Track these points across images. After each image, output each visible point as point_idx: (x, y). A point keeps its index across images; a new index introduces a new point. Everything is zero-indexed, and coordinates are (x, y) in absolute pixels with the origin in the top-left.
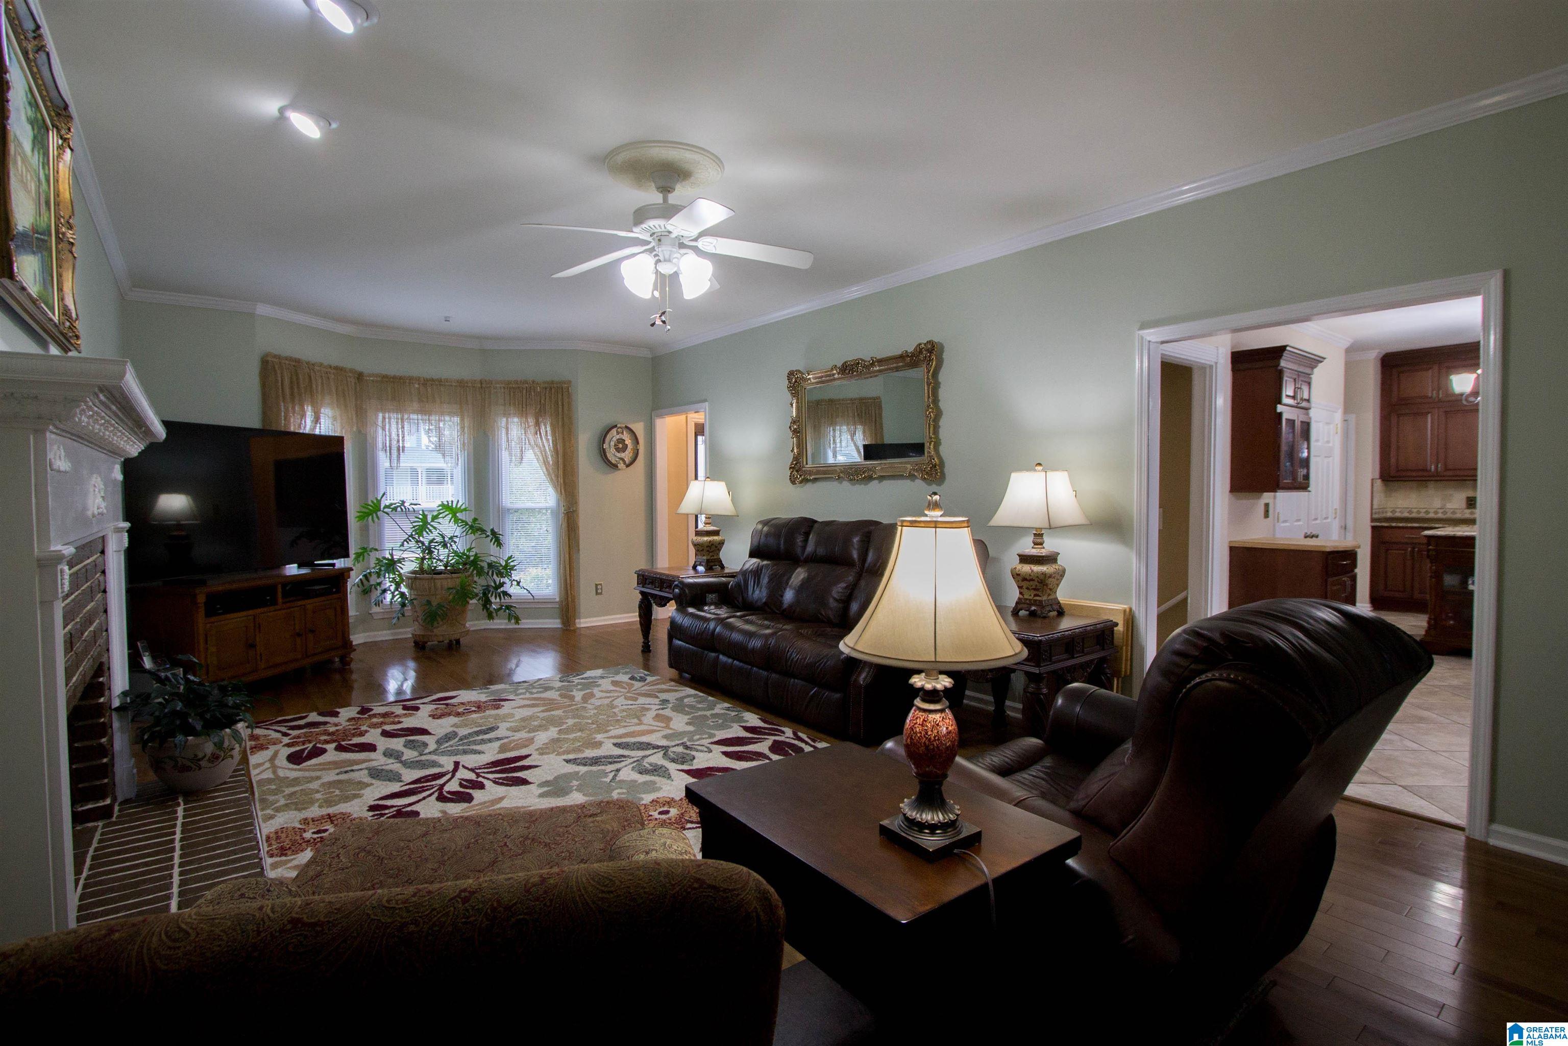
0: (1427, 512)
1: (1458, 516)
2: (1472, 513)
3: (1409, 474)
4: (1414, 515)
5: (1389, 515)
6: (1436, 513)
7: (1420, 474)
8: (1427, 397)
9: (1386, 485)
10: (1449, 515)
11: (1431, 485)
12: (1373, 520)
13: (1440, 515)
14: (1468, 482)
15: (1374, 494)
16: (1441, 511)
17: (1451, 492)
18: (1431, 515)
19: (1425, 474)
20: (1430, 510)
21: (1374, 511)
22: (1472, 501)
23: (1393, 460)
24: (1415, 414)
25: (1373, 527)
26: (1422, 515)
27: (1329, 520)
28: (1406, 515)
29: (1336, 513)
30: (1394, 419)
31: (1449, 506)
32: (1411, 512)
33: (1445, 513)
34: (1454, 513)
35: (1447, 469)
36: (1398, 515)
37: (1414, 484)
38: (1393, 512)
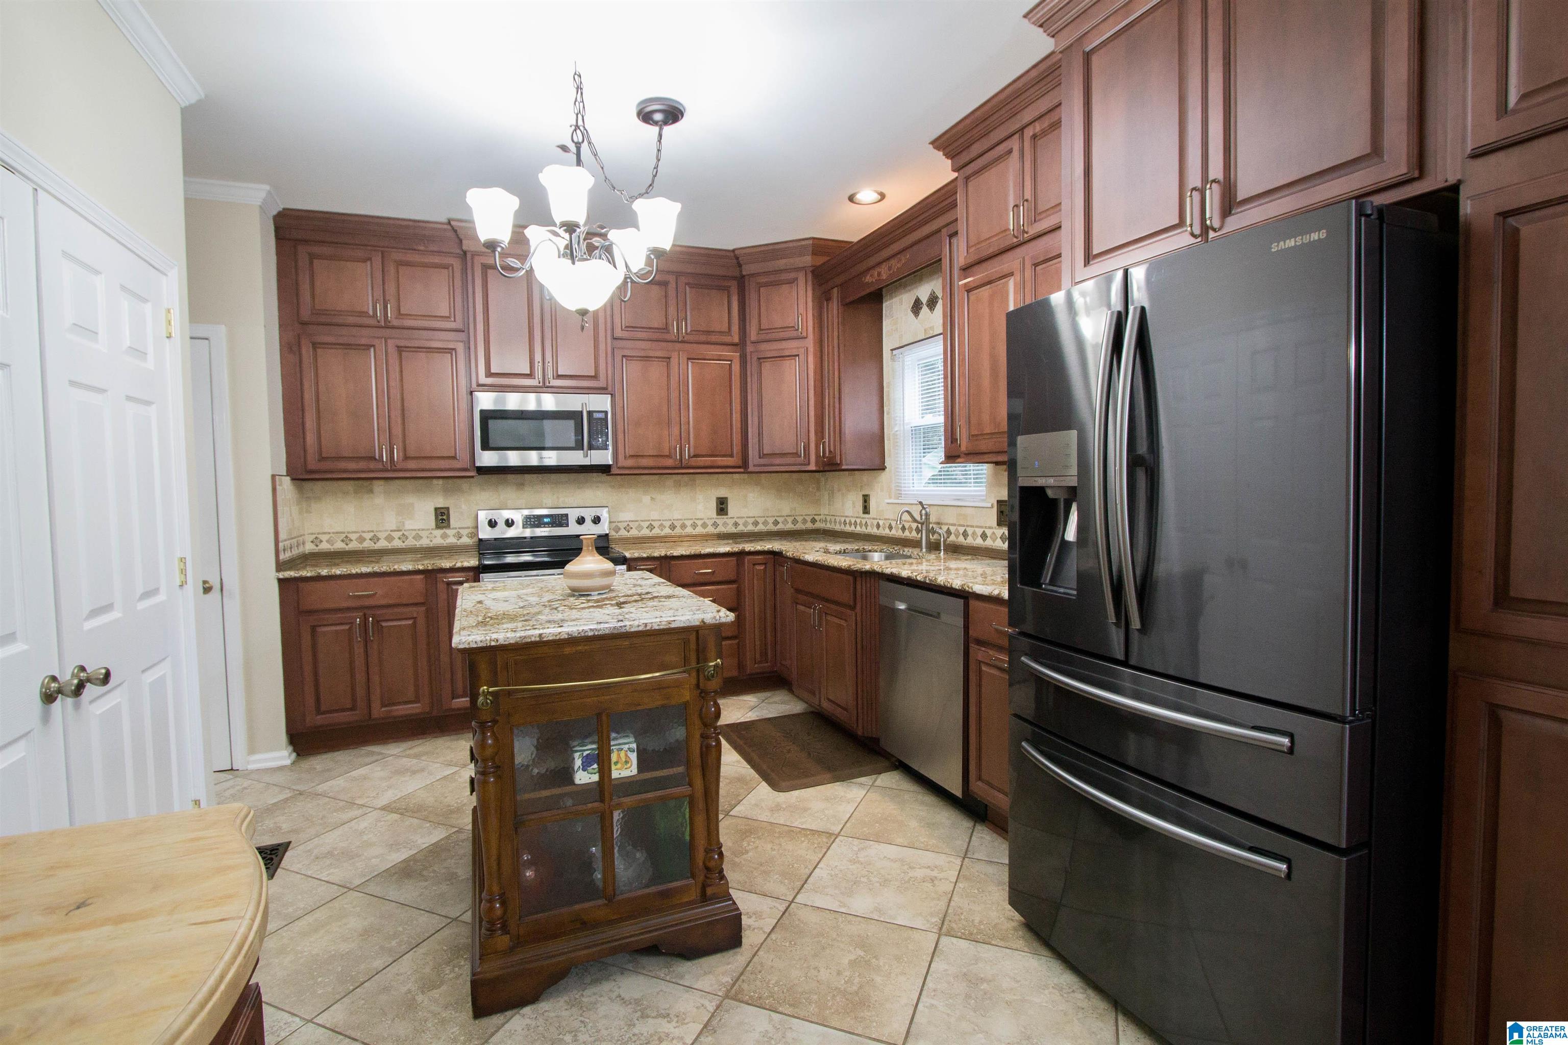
0: (375, 539)
1: (425, 542)
2: (444, 536)
3: (343, 465)
4: (354, 546)
5: (309, 547)
6: (389, 538)
7: (362, 465)
8: (363, 314)
9: (300, 490)
10: (411, 542)
11: (378, 486)
12: (280, 566)
13: (397, 544)
14: (435, 482)
15: (280, 508)
16: (396, 535)
17: (410, 499)
18: (382, 544)
19: (372, 465)
20: (379, 535)
21: (281, 545)
22: (442, 514)
23: (311, 438)
24: (348, 346)
25: (280, 581)
26: (367, 545)
27: (161, 597)
28: (339, 546)
29: (183, 572)
30: (307, 352)
31: (410, 525)
32: (347, 540)
33: (404, 538)
34: (418, 537)
35: (406, 458)
36: (325, 546)
37: (349, 486)
38: (316, 541)
